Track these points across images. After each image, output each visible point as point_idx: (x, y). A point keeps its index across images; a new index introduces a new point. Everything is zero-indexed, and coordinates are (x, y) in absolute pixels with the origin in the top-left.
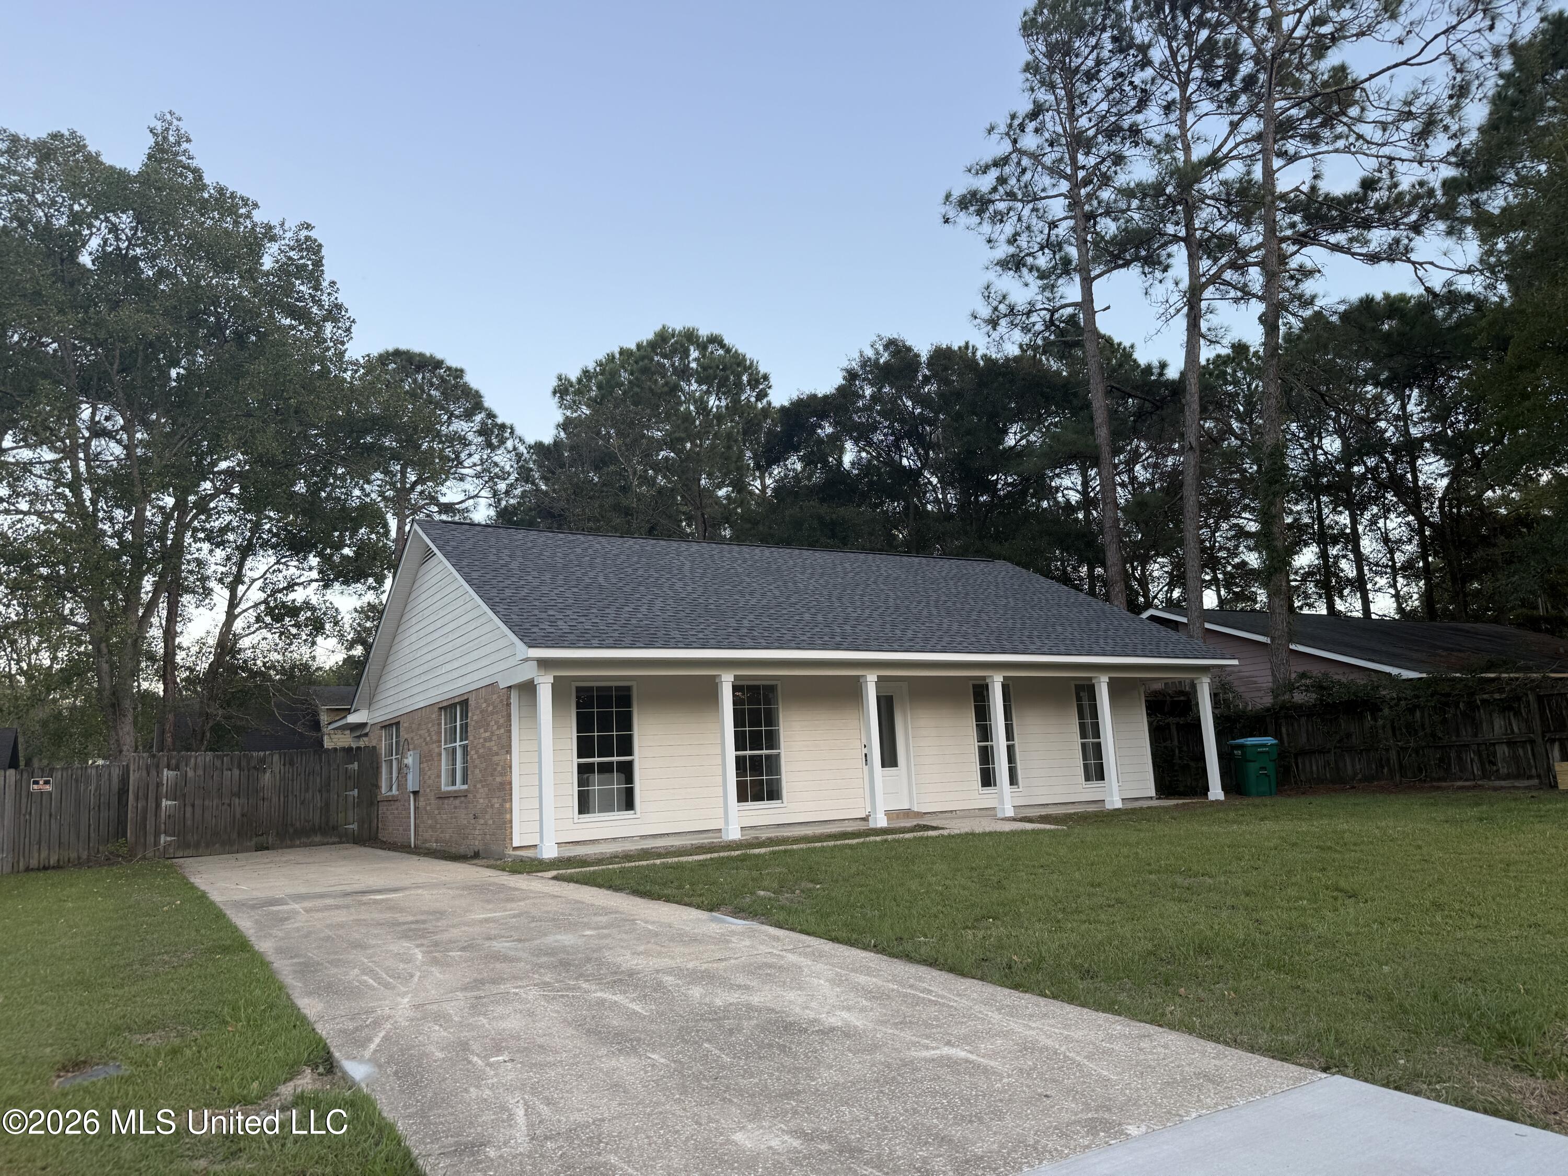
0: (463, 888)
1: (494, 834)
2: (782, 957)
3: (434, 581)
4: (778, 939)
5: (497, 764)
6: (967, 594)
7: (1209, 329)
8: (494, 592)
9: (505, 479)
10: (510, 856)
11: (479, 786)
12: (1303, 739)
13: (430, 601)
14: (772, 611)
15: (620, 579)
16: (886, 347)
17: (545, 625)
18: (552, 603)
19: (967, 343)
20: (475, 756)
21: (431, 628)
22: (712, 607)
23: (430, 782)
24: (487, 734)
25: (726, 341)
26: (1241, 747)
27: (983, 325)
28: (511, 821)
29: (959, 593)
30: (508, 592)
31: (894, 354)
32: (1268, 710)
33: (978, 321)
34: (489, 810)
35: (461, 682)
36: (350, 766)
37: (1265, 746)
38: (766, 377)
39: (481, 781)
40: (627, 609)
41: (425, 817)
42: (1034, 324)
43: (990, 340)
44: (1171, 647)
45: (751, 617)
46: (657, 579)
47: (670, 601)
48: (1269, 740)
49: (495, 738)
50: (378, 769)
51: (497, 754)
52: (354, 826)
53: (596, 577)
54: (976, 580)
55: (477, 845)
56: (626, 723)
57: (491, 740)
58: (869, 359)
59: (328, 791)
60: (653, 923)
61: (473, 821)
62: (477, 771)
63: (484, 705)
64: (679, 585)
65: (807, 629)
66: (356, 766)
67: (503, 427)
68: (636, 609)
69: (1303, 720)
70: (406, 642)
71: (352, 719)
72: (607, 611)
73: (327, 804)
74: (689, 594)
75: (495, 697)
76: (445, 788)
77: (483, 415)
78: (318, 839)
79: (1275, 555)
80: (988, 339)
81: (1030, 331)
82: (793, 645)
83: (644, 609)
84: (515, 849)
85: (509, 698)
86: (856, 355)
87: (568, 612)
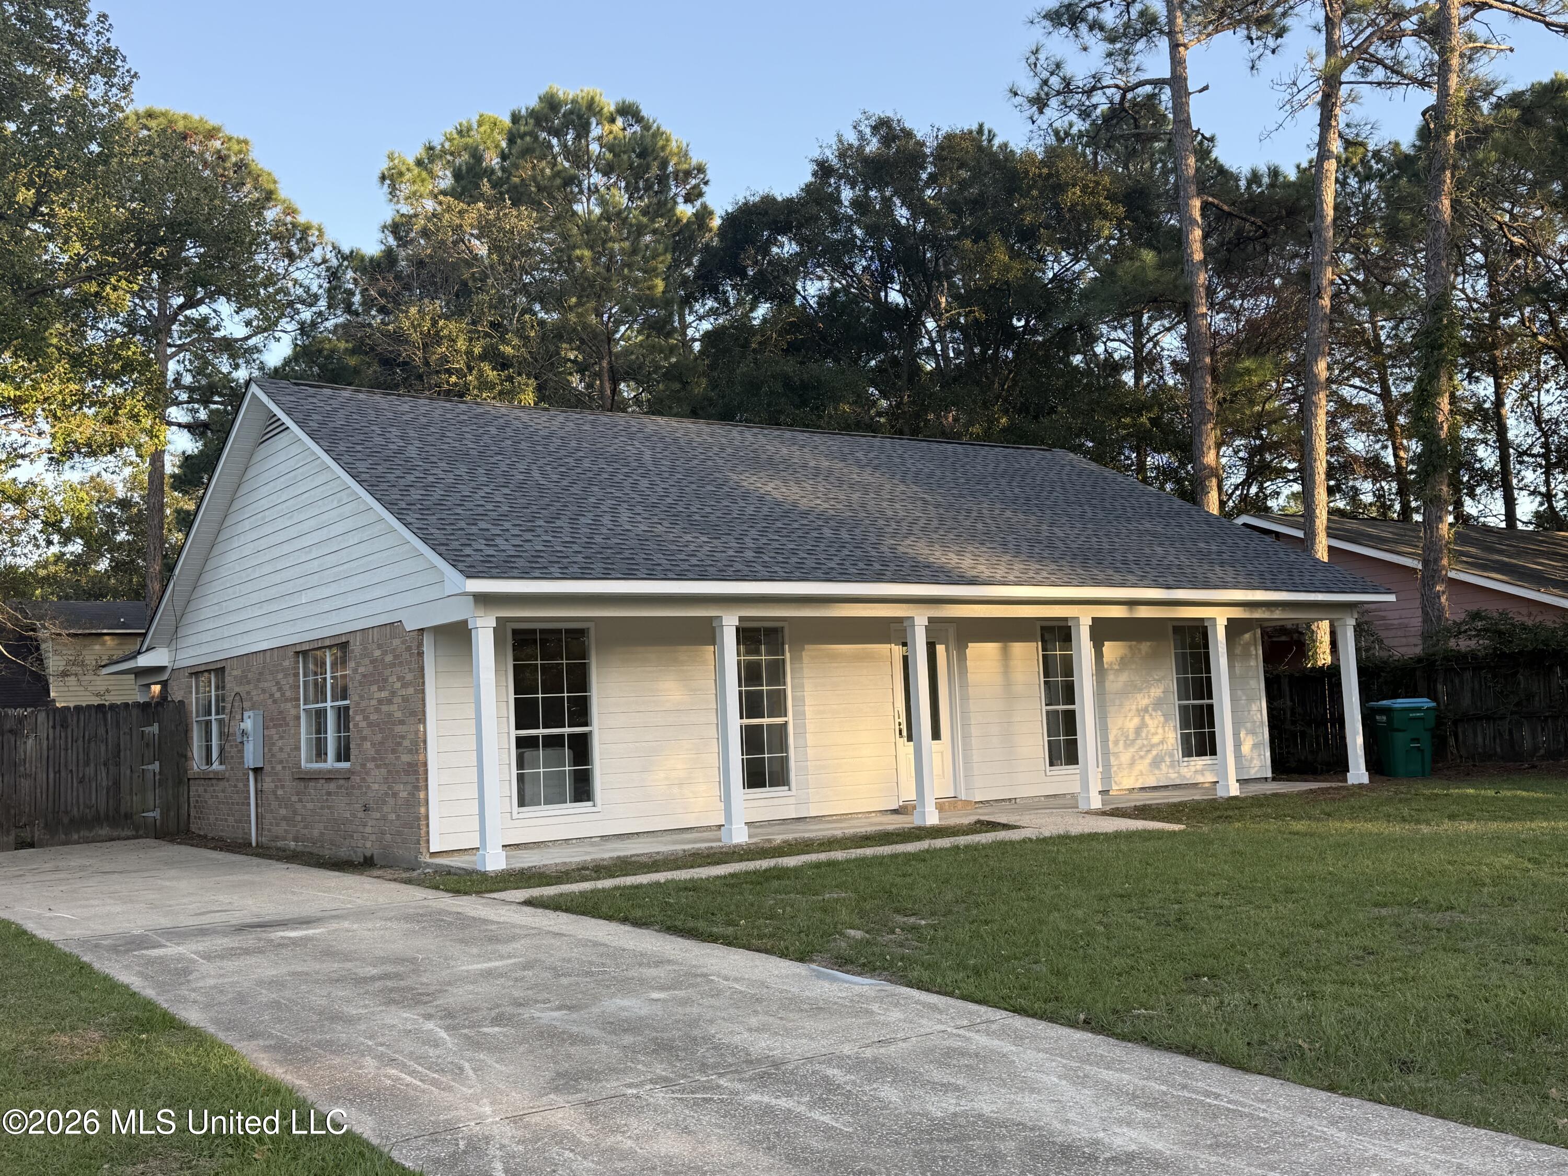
0: (408, 918)
1: (399, 833)
2: (968, 1039)
3: (283, 468)
4: (934, 1008)
5: (403, 737)
6: (1028, 499)
7: (1348, 125)
8: (395, 495)
9: (311, 305)
10: (428, 865)
11: (370, 765)
12: (1466, 701)
13: (275, 499)
14: (779, 524)
15: (562, 474)
16: (875, 129)
17: (480, 544)
18: (480, 510)
19: (981, 126)
20: (363, 724)
21: (282, 536)
22: (697, 517)
23: (283, 756)
24: (384, 694)
25: (644, 113)
26: (1387, 711)
27: (1026, 105)
28: (427, 817)
29: (1017, 498)
30: (415, 494)
31: (887, 141)
32: (1419, 660)
33: (1019, 100)
34: (391, 801)
35: (334, 618)
36: (147, 729)
37: (1418, 709)
38: (701, 169)
39: (374, 759)
40: (583, 520)
41: (275, 804)
42: (1095, 106)
43: (1035, 127)
44: (1307, 577)
45: (753, 533)
46: (612, 474)
47: (639, 509)
48: (1424, 703)
49: (397, 700)
50: (187, 731)
51: (402, 722)
52: (156, 814)
53: (528, 472)
54: (1034, 478)
55: (370, 846)
56: (581, 681)
57: (390, 702)
58: (851, 146)
59: (118, 764)
60: (736, 980)
61: (361, 814)
62: (368, 745)
63: (377, 653)
64: (644, 483)
65: (832, 551)
66: (155, 728)
67: (306, 229)
68: (596, 520)
69: (1468, 675)
70: (233, 556)
71: (144, 661)
72: (558, 523)
73: (117, 784)
74: (661, 498)
75: (396, 642)
76: (306, 763)
77: (279, 209)
78: (105, 831)
79: (1434, 447)
80: (1031, 126)
81: (1089, 116)
82: (819, 573)
83: (606, 520)
84: (433, 854)
85: (420, 644)
86: (833, 141)
87: (507, 525)
